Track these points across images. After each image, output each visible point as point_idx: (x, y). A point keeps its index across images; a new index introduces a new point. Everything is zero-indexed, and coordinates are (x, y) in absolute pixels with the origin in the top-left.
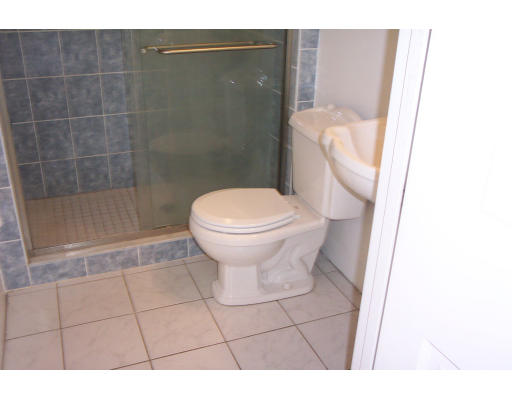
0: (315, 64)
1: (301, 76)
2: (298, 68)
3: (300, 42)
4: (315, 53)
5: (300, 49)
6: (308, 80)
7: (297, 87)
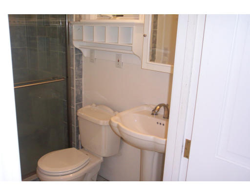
0: (82, 85)
1: (76, 92)
2: (75, 88)
3: (75, 77)
4: (81, 81)
5: (75, 80)
6: (79, 93)
7: (75, 97)
